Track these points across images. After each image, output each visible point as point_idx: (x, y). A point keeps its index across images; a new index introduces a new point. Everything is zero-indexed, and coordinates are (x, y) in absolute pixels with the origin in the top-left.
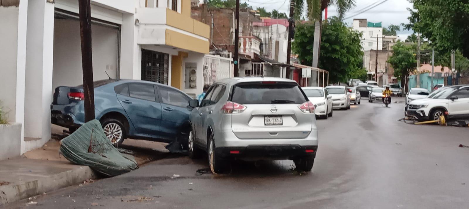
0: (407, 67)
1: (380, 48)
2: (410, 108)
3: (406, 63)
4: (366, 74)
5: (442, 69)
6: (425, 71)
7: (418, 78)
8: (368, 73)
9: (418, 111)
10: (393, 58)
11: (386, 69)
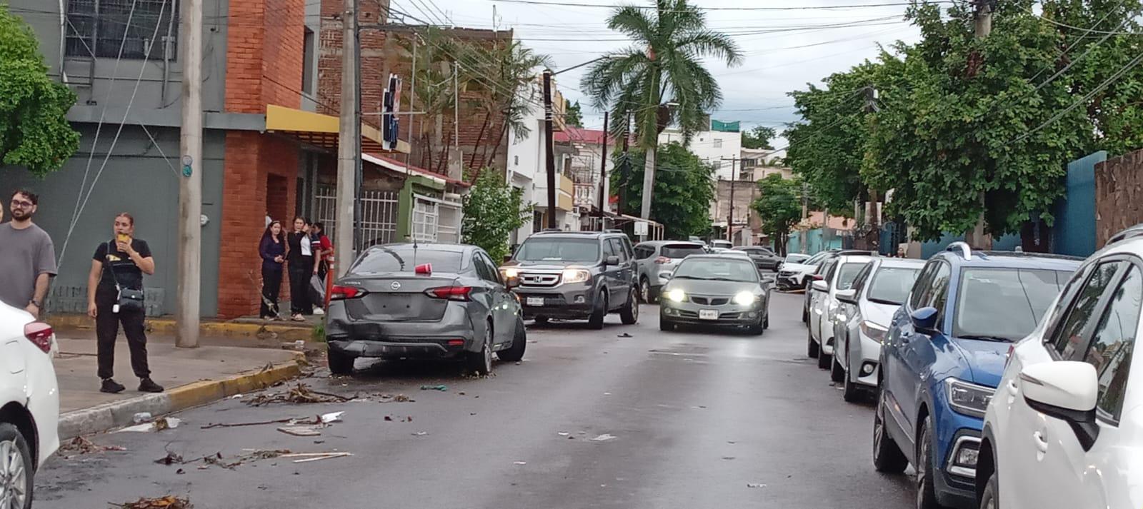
0: (785, 218)
1: (737, 178)
2: (782, 275)
3: (784, 211)
4: (710, 226)
5: (845, 223)
6: (818, 225)
7: (804, 237)
8: (713, 224)
9: (790, 278)
10: (761, 202)
11: (749, 219)
